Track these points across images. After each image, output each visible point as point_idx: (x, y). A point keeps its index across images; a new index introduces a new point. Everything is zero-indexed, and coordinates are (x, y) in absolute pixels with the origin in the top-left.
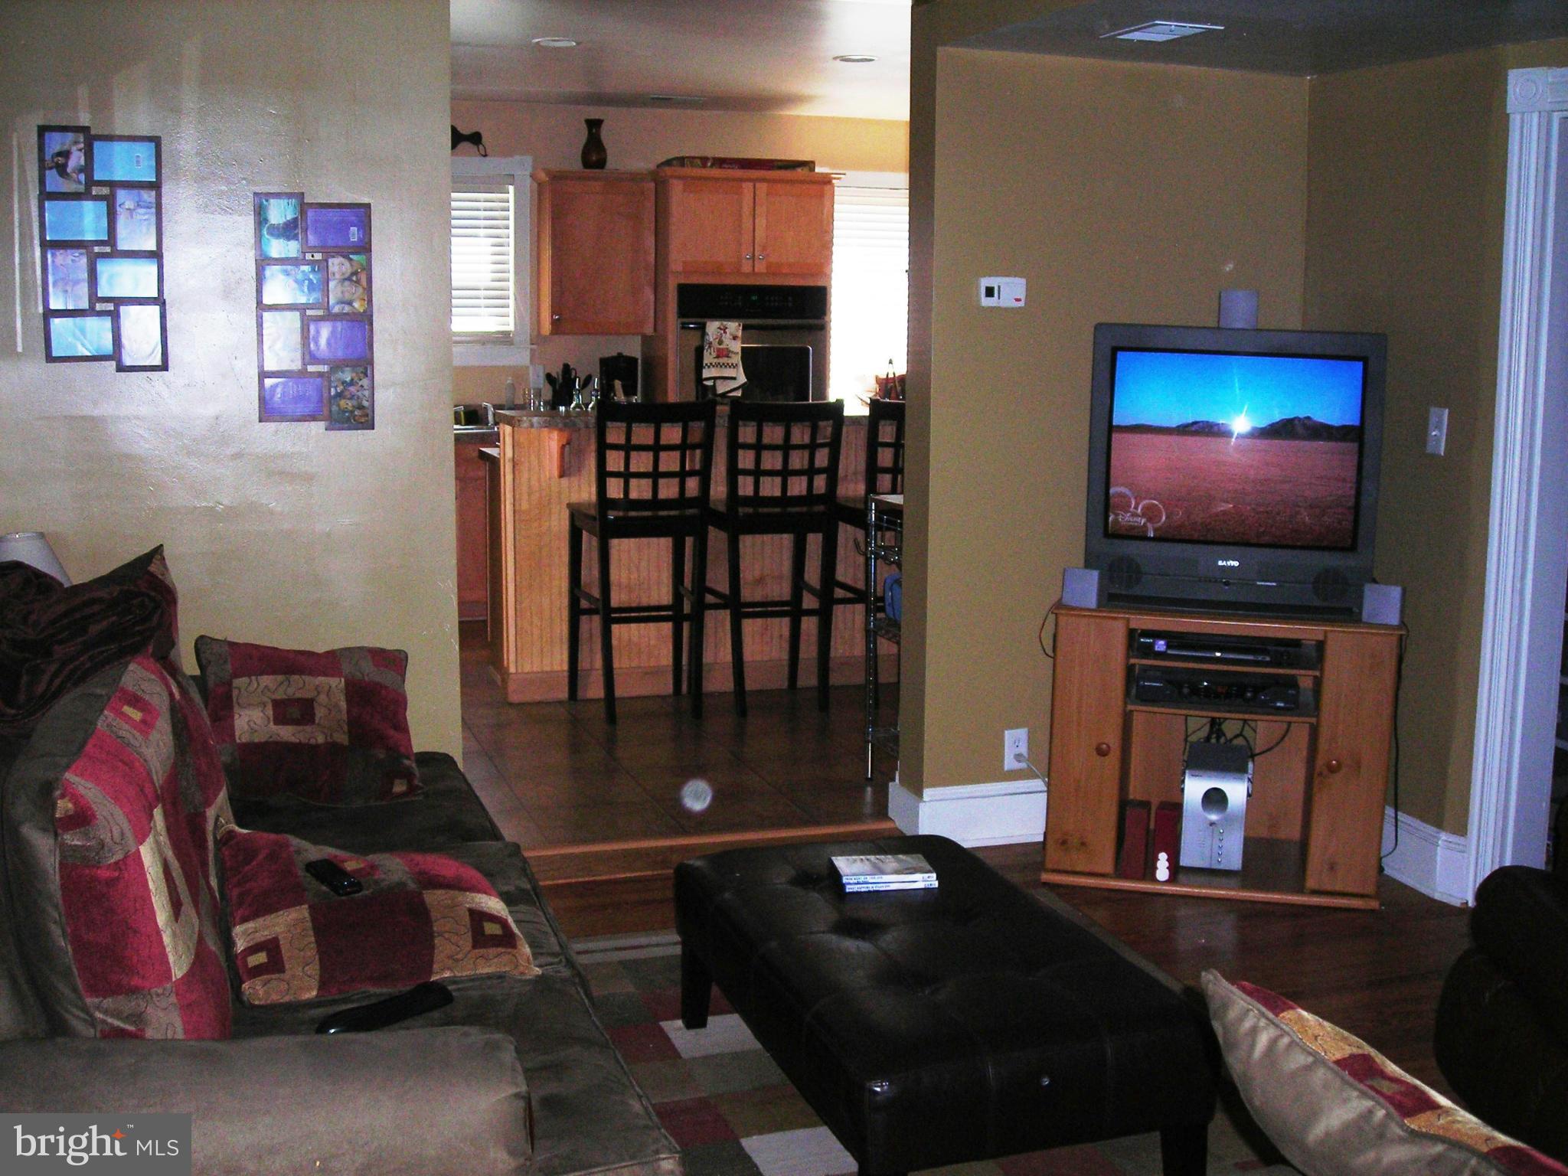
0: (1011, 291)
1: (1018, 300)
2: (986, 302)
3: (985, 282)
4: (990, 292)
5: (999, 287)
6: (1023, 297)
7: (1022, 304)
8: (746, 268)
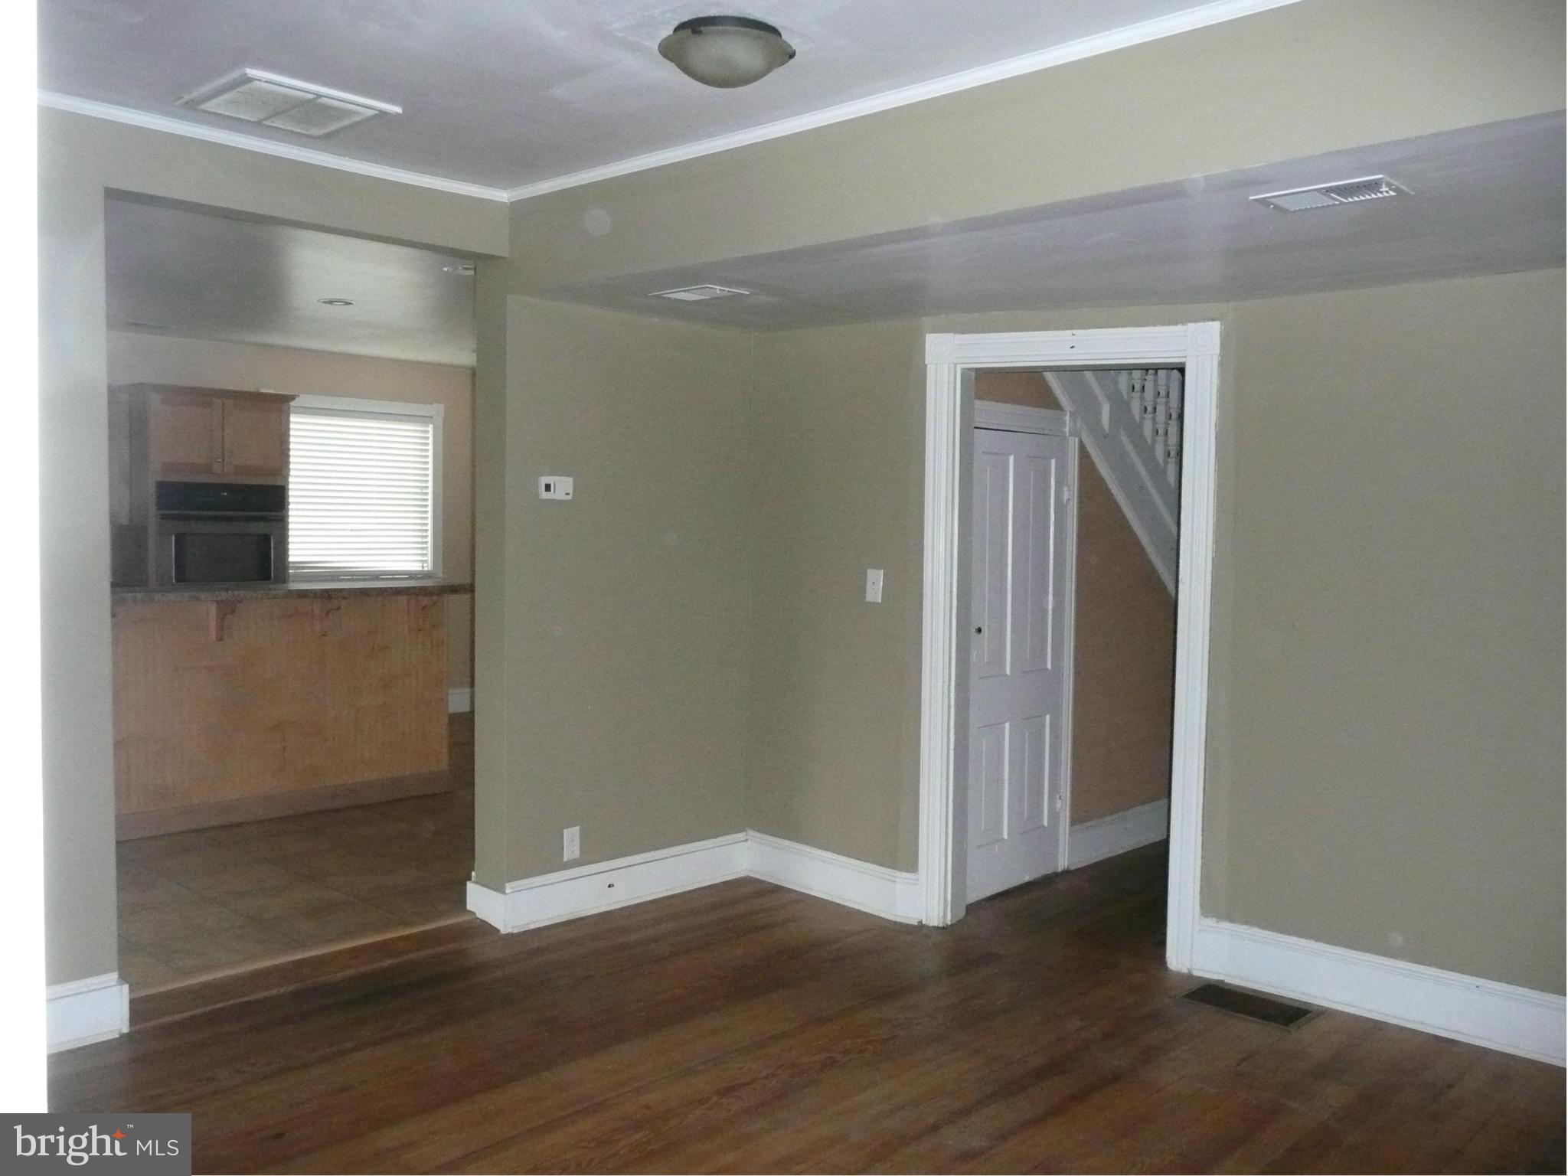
0: (563, 487)
1: (567, 494)
2: (545, 495)
3: (544, 480)
4: (548, 488)
5: (555, 484)
6: (571, 491)
7: (570, 497)
8: (217, 468)
